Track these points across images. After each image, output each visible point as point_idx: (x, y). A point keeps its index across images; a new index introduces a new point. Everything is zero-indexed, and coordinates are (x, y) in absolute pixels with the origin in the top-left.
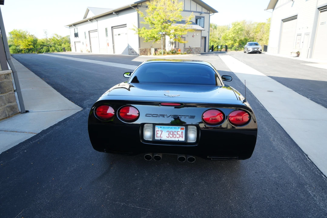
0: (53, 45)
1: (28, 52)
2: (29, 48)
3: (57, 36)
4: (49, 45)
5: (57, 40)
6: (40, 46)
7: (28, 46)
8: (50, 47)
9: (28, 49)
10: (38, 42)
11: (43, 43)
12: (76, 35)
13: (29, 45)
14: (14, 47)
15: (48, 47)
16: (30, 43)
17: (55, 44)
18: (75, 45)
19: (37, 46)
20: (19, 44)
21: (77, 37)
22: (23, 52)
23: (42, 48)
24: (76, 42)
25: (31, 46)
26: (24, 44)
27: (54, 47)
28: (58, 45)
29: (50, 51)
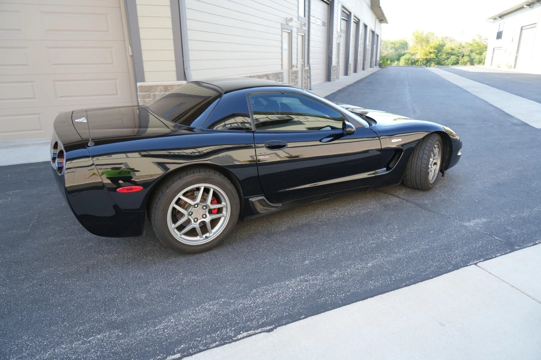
0: (467, 54)
1: (426, 63)
2: (428, 57)
3: (480, 38)
4: (460, 53)
5: (478, 44)
6: (446, 55)
7: (429, 54)
8: (460, 57)
9: (426, 59)
10: (445, 48)
11: (452, 49)
12: (499, 36)
13: (430, 53)
14: (407, 56)
15: (458, 56)
16: (432, 50)
17: (472, 51)
18: (493, 54)
19: (441, 55)
20: (417, 51)
21: (500, 40)
22: (418, 63)
23: (448, 58)
24: (495, 49)
25: (432, 55)
26: (423, 51)
27: (467, 57)
28: (477, 54)
29: (458, 63)
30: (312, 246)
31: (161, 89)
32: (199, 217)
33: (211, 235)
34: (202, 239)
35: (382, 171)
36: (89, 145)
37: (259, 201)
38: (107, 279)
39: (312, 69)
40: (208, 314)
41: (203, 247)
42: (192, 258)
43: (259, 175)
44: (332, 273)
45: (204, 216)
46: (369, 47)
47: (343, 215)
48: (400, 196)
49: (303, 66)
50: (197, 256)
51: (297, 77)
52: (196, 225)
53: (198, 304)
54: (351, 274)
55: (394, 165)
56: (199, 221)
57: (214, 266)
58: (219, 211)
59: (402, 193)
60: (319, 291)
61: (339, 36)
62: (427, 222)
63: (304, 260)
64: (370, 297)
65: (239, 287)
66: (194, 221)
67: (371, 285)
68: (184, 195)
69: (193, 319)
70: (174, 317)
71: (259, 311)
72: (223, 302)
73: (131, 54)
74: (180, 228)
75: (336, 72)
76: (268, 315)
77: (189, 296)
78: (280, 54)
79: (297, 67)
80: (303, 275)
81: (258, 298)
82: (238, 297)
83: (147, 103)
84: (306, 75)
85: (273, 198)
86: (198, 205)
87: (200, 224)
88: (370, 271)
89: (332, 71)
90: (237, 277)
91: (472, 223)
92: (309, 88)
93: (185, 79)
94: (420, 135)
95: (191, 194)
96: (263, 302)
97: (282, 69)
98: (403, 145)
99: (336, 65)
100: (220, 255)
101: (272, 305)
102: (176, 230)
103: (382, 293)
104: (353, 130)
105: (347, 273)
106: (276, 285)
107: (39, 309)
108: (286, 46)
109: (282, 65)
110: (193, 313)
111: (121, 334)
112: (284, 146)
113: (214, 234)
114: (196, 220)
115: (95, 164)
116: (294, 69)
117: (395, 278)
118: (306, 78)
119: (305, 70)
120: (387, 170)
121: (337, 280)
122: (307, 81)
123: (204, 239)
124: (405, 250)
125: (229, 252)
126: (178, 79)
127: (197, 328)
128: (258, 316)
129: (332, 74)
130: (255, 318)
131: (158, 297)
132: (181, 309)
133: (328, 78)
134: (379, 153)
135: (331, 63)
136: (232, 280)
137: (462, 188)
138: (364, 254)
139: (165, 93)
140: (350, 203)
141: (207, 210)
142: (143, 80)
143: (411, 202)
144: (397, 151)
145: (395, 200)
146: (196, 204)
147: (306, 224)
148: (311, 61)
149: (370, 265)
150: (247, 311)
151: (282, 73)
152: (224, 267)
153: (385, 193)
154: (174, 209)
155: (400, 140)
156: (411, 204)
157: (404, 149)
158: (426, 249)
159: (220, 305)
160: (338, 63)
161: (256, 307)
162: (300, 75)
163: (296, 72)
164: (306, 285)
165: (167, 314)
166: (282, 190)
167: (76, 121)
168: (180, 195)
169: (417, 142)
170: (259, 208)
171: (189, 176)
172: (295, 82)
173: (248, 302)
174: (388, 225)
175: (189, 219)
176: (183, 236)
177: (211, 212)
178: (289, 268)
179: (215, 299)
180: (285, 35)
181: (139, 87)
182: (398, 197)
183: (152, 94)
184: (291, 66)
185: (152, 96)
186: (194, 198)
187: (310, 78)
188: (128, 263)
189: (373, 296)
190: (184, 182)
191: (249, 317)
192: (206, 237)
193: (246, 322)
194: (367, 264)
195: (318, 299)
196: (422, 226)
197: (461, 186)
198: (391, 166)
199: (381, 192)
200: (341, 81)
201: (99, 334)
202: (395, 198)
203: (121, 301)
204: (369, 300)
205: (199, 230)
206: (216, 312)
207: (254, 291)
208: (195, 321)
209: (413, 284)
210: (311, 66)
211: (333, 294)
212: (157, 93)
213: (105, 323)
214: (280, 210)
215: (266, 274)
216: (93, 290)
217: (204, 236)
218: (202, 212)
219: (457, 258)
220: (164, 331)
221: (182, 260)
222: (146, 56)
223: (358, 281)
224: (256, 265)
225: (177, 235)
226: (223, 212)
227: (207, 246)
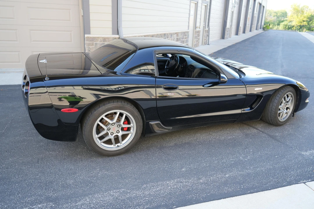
1: (300, 29)
2: (302, 24)
7: (302, 22)
9: (300, 25)
13: (304, 21)
14: (285, 23)
16: (305, 19)
19: (312, 23)
20: (293, 19)
22: (294, 28)
25: (305, 22)
26: (298, 19)
30: (189, 159)
31: (101, 40)
32: (115, 132)
33: (121, 145)
34: (115, 147)
35: (247, 110)
36: (46, 79)
37: (156, 124)
38: (49, 169)
39: (210, 30)
40: (111, 198)
41: (115, 152)
42: (107, 159)
43: (158, 106)
44: (200, 179)
45: (118, 132)
46: (256, 15)
47: (215, 138)
48: (259, 128)
49: (204, 27)
50: (110, 158)
51: (199, 35)
52: (112, 137)
53: (106, 191)
54: (213, 181)
55: (256, 106)
56: (114, 135)
57: (121, 166)
58: (129, 129)
59: (260, 126)
60: (188, 190)
61: (233, 7)
62: (274, 149)
63: (182, 168)
64: (224, 198)
65: (135, 182)
66: (111, 134)
67: (226, 189)
68: (106, 116)
69: (101, 200)
70: (89, 198)
71: (146, 200)
72: (123, 191)
73: (82, 15)
74: (101, 138)
75: (229, 32)
76: (151, 203)
77: (101, 185)
78: (188, 19)
79: (199, 28)
80: (179, 178)
81: (146, 191)
82: (133, 189)
83: (91, 49)
84: (206, 34)
85: (166, 122)
86: (114, 124)
87: (114, 136)
88: (226, 180)
89: (226, 32)
90: (134, 175)
91: (308, 153)
92: (207, 44)
93: (118, 34)
94: (277, 86)
95: (111, 116)
96: (150, 194)
97: (188, 29)
98: (262, 93)
99: (230, 27)
100: (126, 159)
101: (155, 196)
102: (98, 139)
103: (232, 197)
104: (226, 80)
105: (210, 180)
106: (160, 183)
107: (4, 184)
108: (192, 12)
109: (189, 26)
110: (102, 197)
111: (53, 206)
112: (176, 88)
113: (123, 145)
114: (112, 134)
115: (48, 92)
116: (198, 29)
117: (243, 187)
118: (206, 36)
119: (205, 31)
120: (250, 109)
121: (202, 184)
122: (206, 38)
123: (116, 147)
124: (255, 168)
125: (132, 158)
126: (113, 34)
127: (103, 207)
128: (144, 203)
129: (226, 34)
130: (142, 204)
131: (81, 183)
132: (94, 193)
133: (223, 37)
134: (245, 97)
135: (226, 26)
136: (131, 177)
137: (306, 126)
138: (225, 167)
139: (103, 43)
140: (221, 130)
141: (120, 128)
142: (89, 33)
143: (266, 134)
144: (258, 97)
145: (254, 131)
146: (113, 123)
147: (188, 143)
148: (210, 24)
149: (227, 176)
150: (138, 199)
151: (188, 32)
152: (127, 168)
153: (248, 125)
154: (98, 125)
155: (261, 89)
156: (265, 135)
157: (264, 96)
158: (270, 169)
159: (121, 193)
160: (231, 26)
161: (144, 197)
162: (201, 34)
163: (199, 32)
164: (180, 185)
165: (85, 195)
166: (173, 118)
167: (40, 61)
168: (103, 116)
169: (274, 91)
170: (157, 129)
171: (110, 104)
172: (197, 38)
173: (139, 193)
174: (245, 149)
175: (107, 132)
176: (103, 144)
177: (123, 129)
178: (170, 172)
179: (118, 189)
180: (193, 5)
181: (86, 37)
182: (257, 129)
183: (95, 42)
184: (195, 27)
185: (94, 44)
186: (112, 119)
187: (209, 36)
188: (65, 159)
189: (225, 198)
190: (107, 107)
191: (138, 203)
192: (118, 146)
193: (136, 206)
194: (225, 175)
195: (187, 195)
196: (270, 152)
197: (305, 125)
198: (253, 106)
199: (245, 124)
200: (233, 39)
201: (40, 204)
202: (255, 130)
203: (57, 184)
204: (222, 200)
205: (113, 141)
206: (117, 198)
207: (145, 186)
208: (103, 202)
209: (255, 192)
210: (210, 27)
211: (198, 193)
212: (98, 42)
213: (45, 198)
214: (170, 131)
215: (155, 175)
216: (40, 174)
217: (117, 145)
218: (117, 129)
219: (291, 177)
220: (81, 206)
221: (100, 160)
222: (92, 17)
223: (217, 186)
224: (149, 168)
225: (98, 142)
226: (131, 131)
227: (118, 152)
